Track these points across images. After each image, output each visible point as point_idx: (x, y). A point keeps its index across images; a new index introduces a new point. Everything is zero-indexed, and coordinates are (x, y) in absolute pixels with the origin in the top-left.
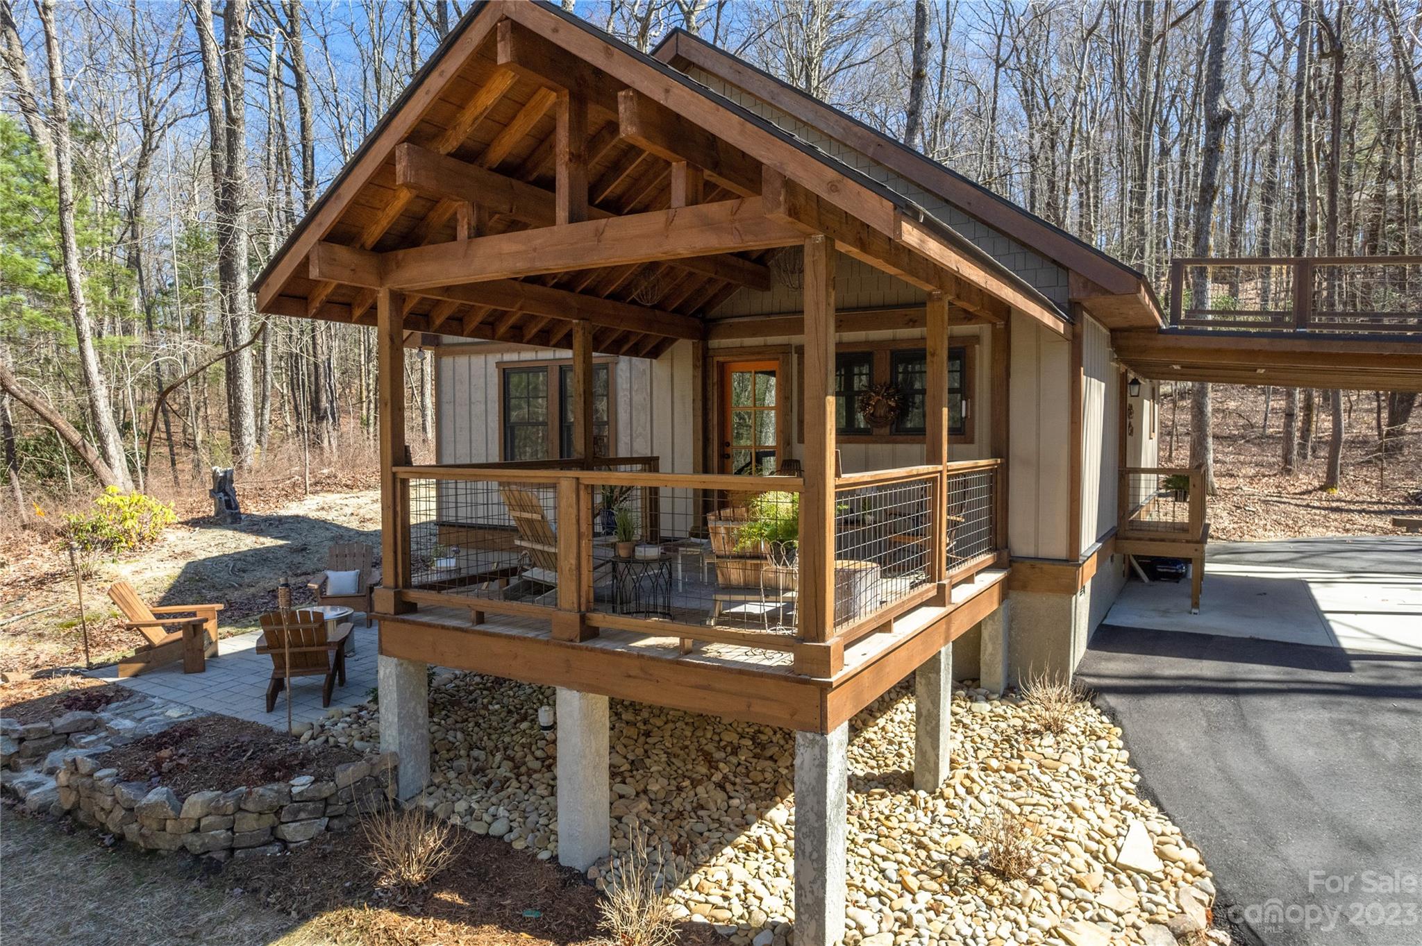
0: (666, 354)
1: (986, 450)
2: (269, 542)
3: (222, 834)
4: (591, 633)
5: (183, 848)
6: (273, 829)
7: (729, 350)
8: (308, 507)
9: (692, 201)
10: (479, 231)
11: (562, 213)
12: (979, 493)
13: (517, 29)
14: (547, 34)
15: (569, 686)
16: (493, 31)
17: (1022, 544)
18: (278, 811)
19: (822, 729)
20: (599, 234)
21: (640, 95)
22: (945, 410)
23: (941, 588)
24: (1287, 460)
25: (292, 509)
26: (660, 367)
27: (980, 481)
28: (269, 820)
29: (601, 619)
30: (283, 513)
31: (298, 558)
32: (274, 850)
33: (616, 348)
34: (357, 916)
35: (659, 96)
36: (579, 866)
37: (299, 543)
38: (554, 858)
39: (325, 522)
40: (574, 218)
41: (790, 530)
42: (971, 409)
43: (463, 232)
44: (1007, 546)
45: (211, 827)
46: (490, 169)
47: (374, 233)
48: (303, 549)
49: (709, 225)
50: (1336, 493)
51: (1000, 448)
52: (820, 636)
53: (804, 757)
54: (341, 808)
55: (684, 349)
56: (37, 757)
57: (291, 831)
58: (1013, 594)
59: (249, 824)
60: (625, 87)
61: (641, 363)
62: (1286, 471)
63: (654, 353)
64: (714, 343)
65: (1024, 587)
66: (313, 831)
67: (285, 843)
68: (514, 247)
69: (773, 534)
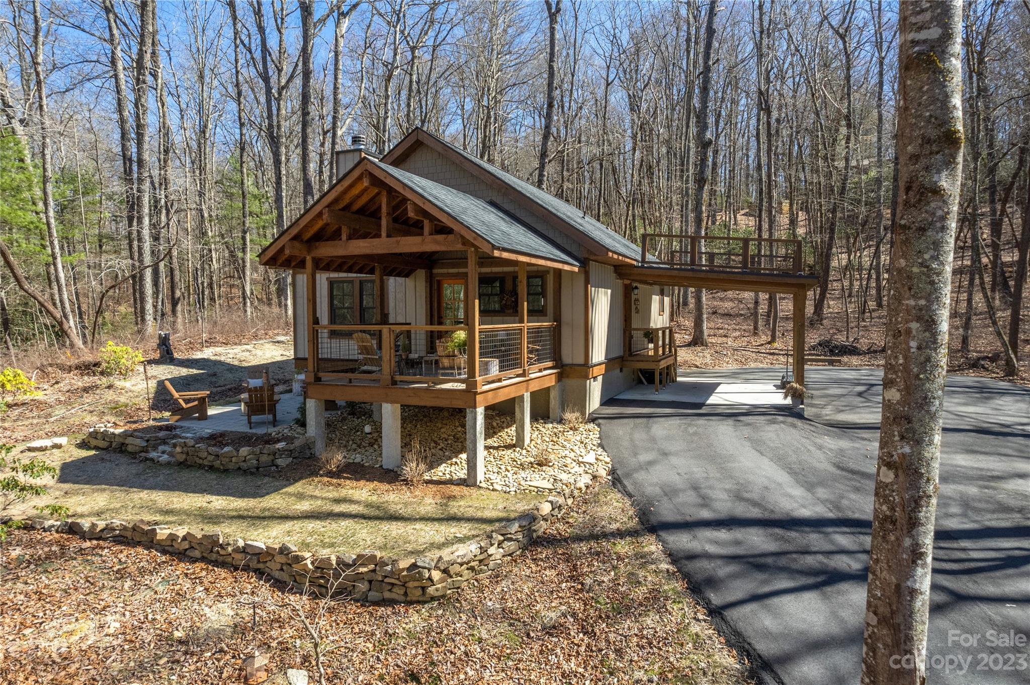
0: (412, 276)
1: (552, 319)
2: (195, 371)
3: (255, 462)
4: (394, 383)
5: (239, 468)
6: (273, 461)
7: (442, 274)
8: (207, 353)
9: (431, 234)
10: (350, 238)
11: (384, 234)
12: (547, 337)
13: (371, 174)
14: (383, 179)
15: (387, 402)
16: (362, 174)
17: (567, 359)
18: (274, 454)
19: (475, 407)
20: (398, 242)
21: (415, 204)
22: (526, 303)
23: (524, 370)
24: (756, 328)
25: (198, 355)
26: (409, 282)
27: (546, 332)
28: (271, 457)
29: (398, 378)
30: (194, 357)
31: (214, 379)
32: (273, 468)
33: (390, 274)
34: (316, 480)
35: (421, 205)
36: (390, 468)
37: (211, 372)
38: (381, 466)
39: (220, 361)
40: (388, 236)
41: (464, 344)
42: (545, 301)
43: (344, 237)
44: (560, 359)
45: (250, 459)
46: (353, 213)
47: (308, 235)
48: (215, 375)
49: (437, 242)
50: (776, 345)
51: (557, 318)
52: (474, 377)
53: (469, 417)
54: (297, 454)
55: (421, 274)
56: (155, 448)
57: (279, 462)
58: (564, 380)
59: (264, 459)
60: (409, 200)
61: (400, 280)
62: (755, 334)
63: (407, 275)
64: (435, 271)
65: (568, 377)
66: (287, 463)
67: (277, 466)
68: (366, 245)
69: (459, 346)
